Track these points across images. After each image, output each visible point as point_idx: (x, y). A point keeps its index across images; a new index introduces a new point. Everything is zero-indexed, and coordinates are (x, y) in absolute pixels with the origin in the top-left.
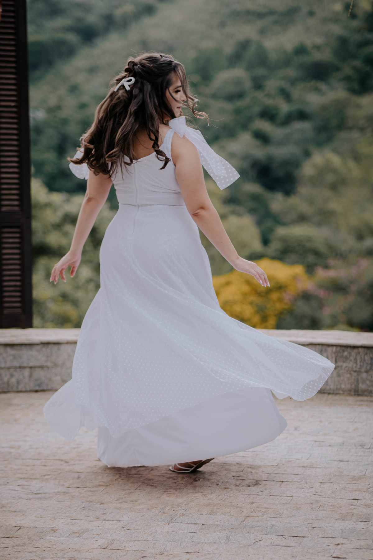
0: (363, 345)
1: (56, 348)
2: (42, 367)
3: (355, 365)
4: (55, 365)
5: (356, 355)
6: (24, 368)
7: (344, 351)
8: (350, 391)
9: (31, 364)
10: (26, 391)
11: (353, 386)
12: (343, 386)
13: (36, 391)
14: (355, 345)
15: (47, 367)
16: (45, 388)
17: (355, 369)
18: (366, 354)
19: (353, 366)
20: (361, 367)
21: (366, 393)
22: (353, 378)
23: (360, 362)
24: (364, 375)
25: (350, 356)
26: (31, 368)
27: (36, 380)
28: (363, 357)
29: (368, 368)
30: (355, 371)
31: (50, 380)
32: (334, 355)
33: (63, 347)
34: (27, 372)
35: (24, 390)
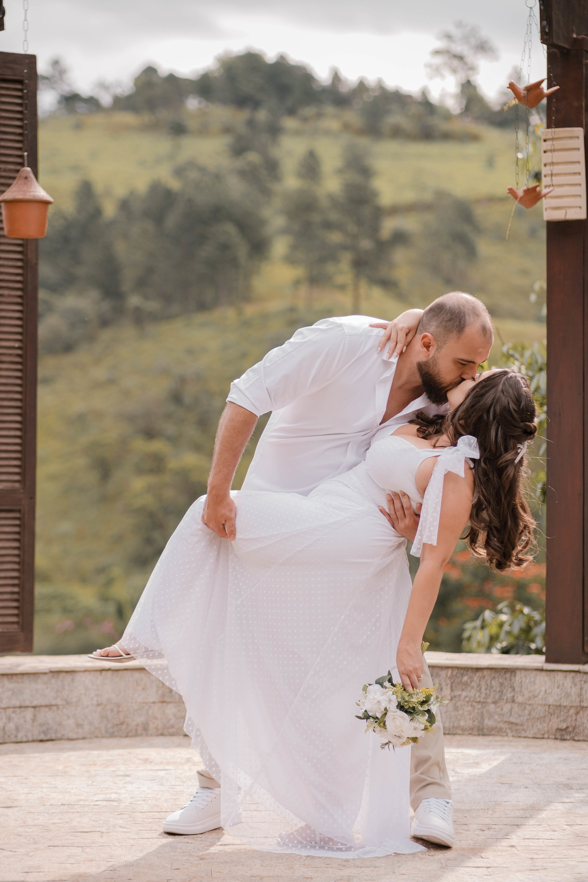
0: (490, 667)
1: (68, 678)
2: (49, 706)
3: (478, 694)
4: (68, 703)
5: (480, 681)
6: (27, 707)
7: (462, 675)
8: (472, 729)
9: (35, 703)
10: (27, 742)
11: (476, 723)
12: (462, 723)
13: (41, 741)
14: (478, 667)
15: (56, 705)
16: (53, 737)
17: (478, 700)
18: (494, 678)
19: (475, 695)
20: (487, 696)
21: (493, 733)
22: (476, 711)
23: (486, 690)
24: (492, 707)
25: (471, 682)
26: (34, 707)
27: (41, 725)
28: (489, 681)
29: (497, 697)
30: (479, 702)
31: (60, 724)
32: (449, 682)
33: (79, 677)
34: (29, 714)
35: (24, 739)
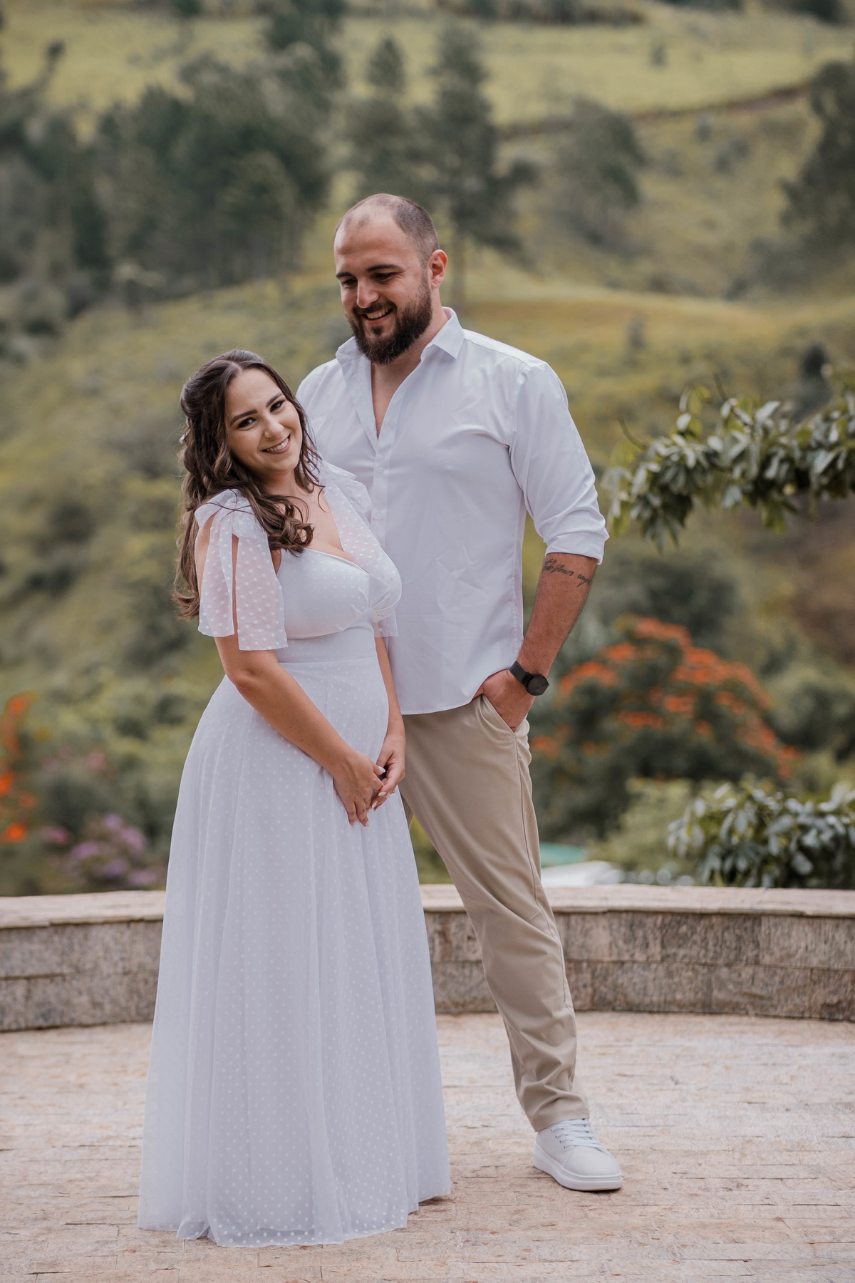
0: (722, 911)
1: (79, 934)
2: (51, 977)
3: (703, 952)
4: (79, 971)
5: (706, 932)
6: (17, 978)
7: (679, 924)
8: (694, 1005)
9: (29, 972)
10: (18, 1030)
11: (700, 995)
12: (679, 996)
13: (40, 1029)
14: (703, 911)
15: (62, 975)
16: (58, 1022)
17: (703, 961)
18: (727, 928)
19: (698, 953)
20: (717, 955)
21: (726, 1010)
22: (700, 978)
23: (715, 945)
24: (724, 972)
25: (692, 934)
26: (28, 978)
27: (38, 1005)
28: (719, 934)
29: (732, 957)
30: (704, 965)
31: (67, 1003)
32: (658, 934)
33: (94, 932)
34: (20, 989)
35: (14, 1026)
